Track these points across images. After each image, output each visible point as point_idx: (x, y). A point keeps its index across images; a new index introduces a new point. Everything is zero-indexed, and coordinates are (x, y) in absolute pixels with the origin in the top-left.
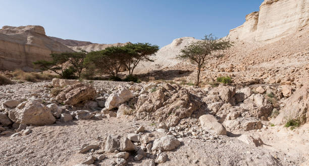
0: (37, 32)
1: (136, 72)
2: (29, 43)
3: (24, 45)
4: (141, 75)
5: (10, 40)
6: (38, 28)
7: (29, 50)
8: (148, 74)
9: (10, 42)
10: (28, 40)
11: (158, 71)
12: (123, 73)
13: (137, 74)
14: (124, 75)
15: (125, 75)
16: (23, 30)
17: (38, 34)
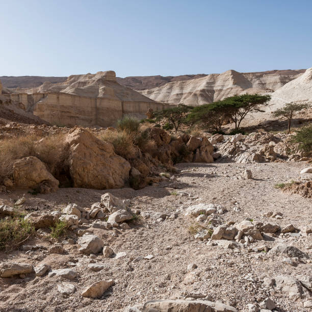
0: (109, 79)
1: (243, 124)
2: (100, 95)
3: (96, 98)
4: (249, 127)
5: (85, 95)
6: (109, 74)
7: (100, 105)
8: (259, 125)
9: (84, 97)
10: (100, 91)
11: (273, 121)
12: (226, 126)
13: (245, 126)
14: (227, 129)
15: (229, 128)
16: (93, 79)
17: (109, 81)
